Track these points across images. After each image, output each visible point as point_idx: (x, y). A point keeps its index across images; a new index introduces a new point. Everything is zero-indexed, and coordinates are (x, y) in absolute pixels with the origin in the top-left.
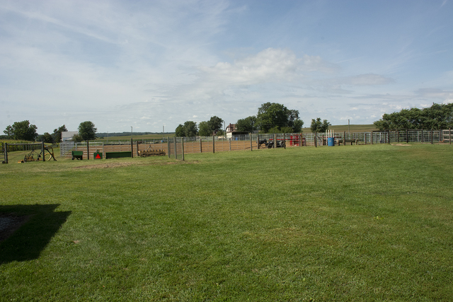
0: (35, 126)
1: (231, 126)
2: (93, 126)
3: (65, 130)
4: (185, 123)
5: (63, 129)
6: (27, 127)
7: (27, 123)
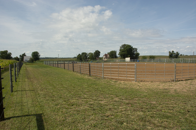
0: (10, 53)
1: (106, 55)
2: (38, 54)
3: (25, 56)
4: (82, 53)
5: (24, 55)
6: (7, 54)
7: (7, 51)
